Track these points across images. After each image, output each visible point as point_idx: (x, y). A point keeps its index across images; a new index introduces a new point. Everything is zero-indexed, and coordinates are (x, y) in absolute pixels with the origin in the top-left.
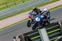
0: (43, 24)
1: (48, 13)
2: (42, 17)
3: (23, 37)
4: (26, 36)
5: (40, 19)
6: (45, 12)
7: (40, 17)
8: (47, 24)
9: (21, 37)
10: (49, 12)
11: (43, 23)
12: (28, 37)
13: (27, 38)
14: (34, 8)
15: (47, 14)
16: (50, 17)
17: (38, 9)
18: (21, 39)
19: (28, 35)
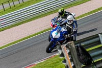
1: (75, 24)
2: (63, 30)
3: (74, 46)
4: (78, 45)
5: (59, 34)
6: (69, 21)
7: (59, 30)
9: (71, 46)
10: (76, 22)
11: (66, 41)
12: (81, 47)
13: (79, 49)
14: (60, 11)
15: (72, 25)
16: (77, 31)
17: (67, 12)
18: (70, 49)
19: (82, 44)
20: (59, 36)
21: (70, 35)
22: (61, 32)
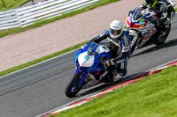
0: (104, 75)
2: (101, 49)
11: (106, 72)
21: (115, 61)
22: (97, 55)
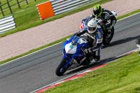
1: (99, 33)
2: (81, 41)
5: (76, 47)
7: (76, 42)
8: (93, 61)
17: (106, 11)
20: (74, 50)
21: (92, 50)
22: (78, 45)
